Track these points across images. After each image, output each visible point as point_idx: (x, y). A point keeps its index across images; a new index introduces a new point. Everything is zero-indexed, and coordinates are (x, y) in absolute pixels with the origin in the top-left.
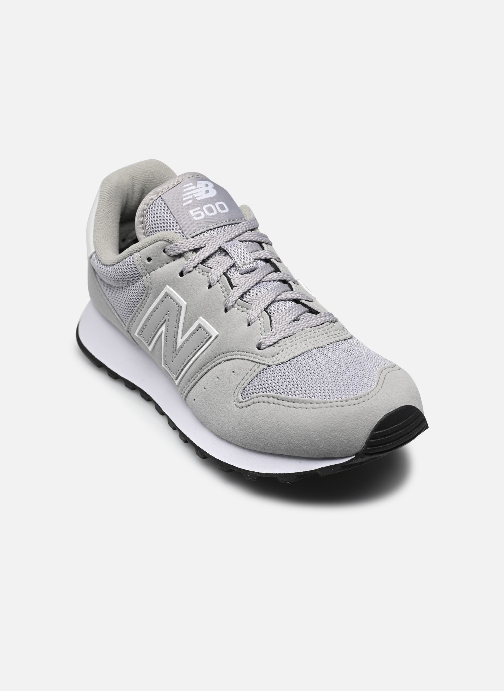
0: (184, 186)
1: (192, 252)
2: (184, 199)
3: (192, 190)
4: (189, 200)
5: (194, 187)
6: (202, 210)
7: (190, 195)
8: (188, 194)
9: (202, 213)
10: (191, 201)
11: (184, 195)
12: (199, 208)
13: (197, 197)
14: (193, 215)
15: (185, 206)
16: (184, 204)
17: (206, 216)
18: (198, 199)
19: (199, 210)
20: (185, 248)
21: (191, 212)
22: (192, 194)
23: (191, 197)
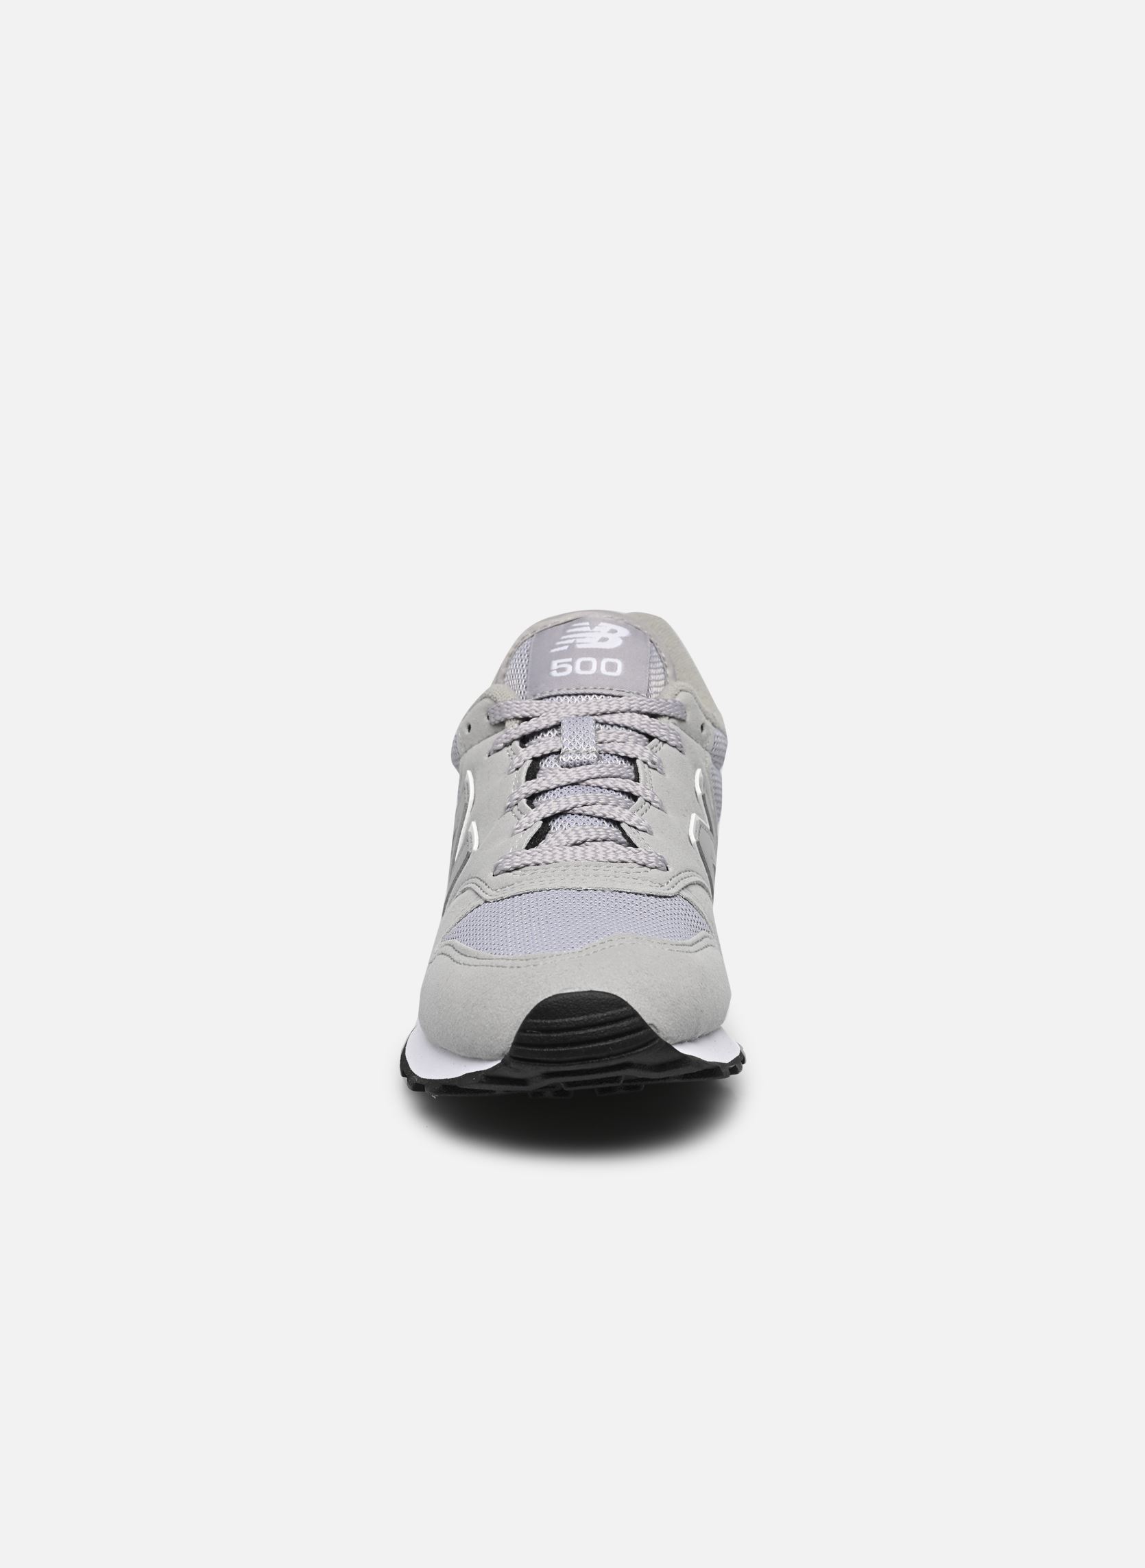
1: (518, 721)
2: (559, 643)
3: (581, 632)
4: (562, 646)
5: (589, 629)
6: (572, 664)
7: (571, 639)
9: (570, 667)
10: (566, 647)
11: (564, 638)
13: (579, 643)
14: (554, 668)
15: (553, 653)
16: (553, 651)
17: (573, 674)
18: (579, 646)
19: (569, 663)
20: (517, 712)
21: (554, 663)
22: (575, 638)
23: (572, 641)
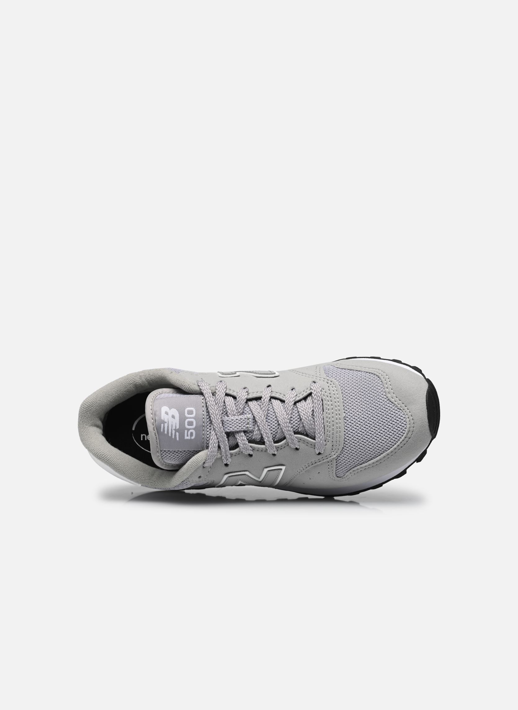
0: (162, 430)
2: (173, 437)
3: (168, 427)
4: (175, 435)
5: (166, 424)
6: (188, 430)
8: (171, 432)
9: (191, 431)
10: (177, 434)
11: (170, 435)
12: (186, 431)
14: (190, 438)
15: (179, 439)
16: (178, 439)
17: (195, 429)
18: (178, 427)
21: (186, 438)
22: (172, 429)
23: (174, 431)
